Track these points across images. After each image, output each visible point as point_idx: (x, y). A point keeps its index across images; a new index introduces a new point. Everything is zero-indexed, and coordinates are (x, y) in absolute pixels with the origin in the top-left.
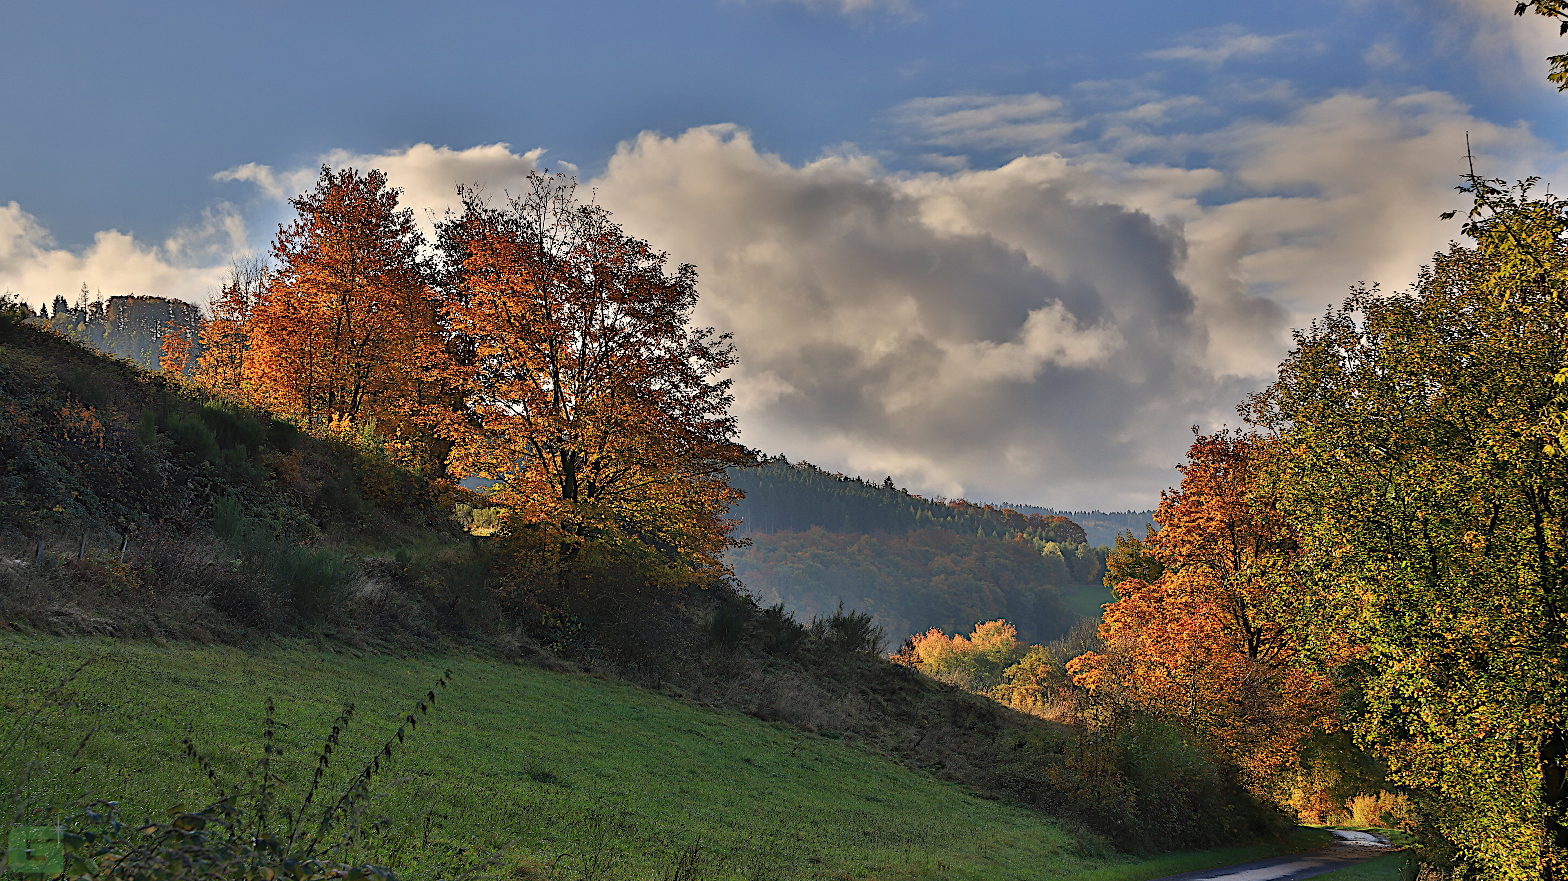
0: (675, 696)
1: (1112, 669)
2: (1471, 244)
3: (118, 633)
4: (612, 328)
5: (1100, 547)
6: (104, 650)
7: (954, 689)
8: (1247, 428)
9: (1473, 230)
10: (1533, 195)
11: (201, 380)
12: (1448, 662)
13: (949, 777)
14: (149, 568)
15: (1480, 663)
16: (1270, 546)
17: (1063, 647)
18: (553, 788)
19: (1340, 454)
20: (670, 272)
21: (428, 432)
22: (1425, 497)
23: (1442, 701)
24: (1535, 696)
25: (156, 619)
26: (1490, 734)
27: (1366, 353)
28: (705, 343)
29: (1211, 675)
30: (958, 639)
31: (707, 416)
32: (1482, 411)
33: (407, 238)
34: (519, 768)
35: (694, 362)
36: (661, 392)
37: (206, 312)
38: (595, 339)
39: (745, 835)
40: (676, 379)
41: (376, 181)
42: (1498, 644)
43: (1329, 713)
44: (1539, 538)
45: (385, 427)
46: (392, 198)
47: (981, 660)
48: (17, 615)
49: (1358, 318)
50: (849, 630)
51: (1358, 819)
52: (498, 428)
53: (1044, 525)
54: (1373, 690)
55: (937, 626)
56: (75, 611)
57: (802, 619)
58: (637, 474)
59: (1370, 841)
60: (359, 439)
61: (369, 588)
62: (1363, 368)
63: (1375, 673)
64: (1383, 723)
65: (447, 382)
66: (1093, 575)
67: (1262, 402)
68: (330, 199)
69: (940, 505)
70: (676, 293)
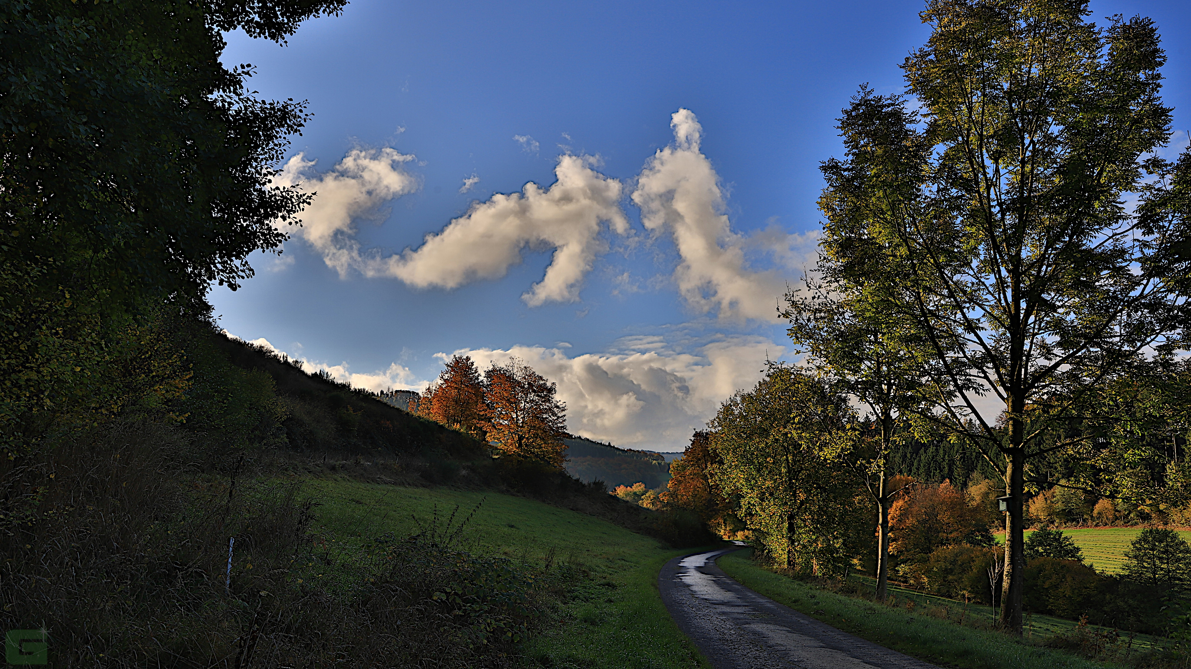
1: (671, 496)
2: (768, 379)
3: (395, 484)
4: (533, 400)
5: (668, 462)
6: (392, 488)
7: (627, 502)
8: (709, 429)
9: (769, 376)
10: (783, 366)
11: (419, 413)
12: (763, 494)
13: (626, 527)
14: (404, 465)
15: (771, 494)
16: (716, 462)
17: (658, 490)
18: (514, 529)
19: (734, 437)
20: (549, 384)
21: (481, 429)
22: (757, 448)
23: (762, 505)
24: (786, 503)
25: (405, 480)
26: (774, 514)
27: (741, 409)
28: (558, 404)
29: (699, 498)
30: (629, 488)
31: (559, 425)
32: (772, 425)
33: (477, 374)
34: (505, 524)
35: (555, 410)
36: (546, 418)
37: (421, 394)
38: (528, 403)
39: (568, 543)
40: (550, 414)
41: (468, 359)
42: (777, 488)
43: (730, 508)
44: (787, 459)
45: (469, 427)
46: (472, 364)
47: (635, 494)
48: (368, 478)
49: (739, 399)
50: (598, 485)
51: (739, 538)
52: (500, 428)
53: (653, 456)
54: (743, 502)
55: (623, 484)
56: (384, 477)
57: (585, 482)
58: (539, 441)
59: (742, 544)
60: (462, 430)
61: (464, 472)
62: (740, 413)
63: (744, 497)
64: (746, 511)
65: (486, 415)
66: (666, 471)
67: (713, 422)
68: (455, 364)
69: (624, 450)
70: (551, 390)
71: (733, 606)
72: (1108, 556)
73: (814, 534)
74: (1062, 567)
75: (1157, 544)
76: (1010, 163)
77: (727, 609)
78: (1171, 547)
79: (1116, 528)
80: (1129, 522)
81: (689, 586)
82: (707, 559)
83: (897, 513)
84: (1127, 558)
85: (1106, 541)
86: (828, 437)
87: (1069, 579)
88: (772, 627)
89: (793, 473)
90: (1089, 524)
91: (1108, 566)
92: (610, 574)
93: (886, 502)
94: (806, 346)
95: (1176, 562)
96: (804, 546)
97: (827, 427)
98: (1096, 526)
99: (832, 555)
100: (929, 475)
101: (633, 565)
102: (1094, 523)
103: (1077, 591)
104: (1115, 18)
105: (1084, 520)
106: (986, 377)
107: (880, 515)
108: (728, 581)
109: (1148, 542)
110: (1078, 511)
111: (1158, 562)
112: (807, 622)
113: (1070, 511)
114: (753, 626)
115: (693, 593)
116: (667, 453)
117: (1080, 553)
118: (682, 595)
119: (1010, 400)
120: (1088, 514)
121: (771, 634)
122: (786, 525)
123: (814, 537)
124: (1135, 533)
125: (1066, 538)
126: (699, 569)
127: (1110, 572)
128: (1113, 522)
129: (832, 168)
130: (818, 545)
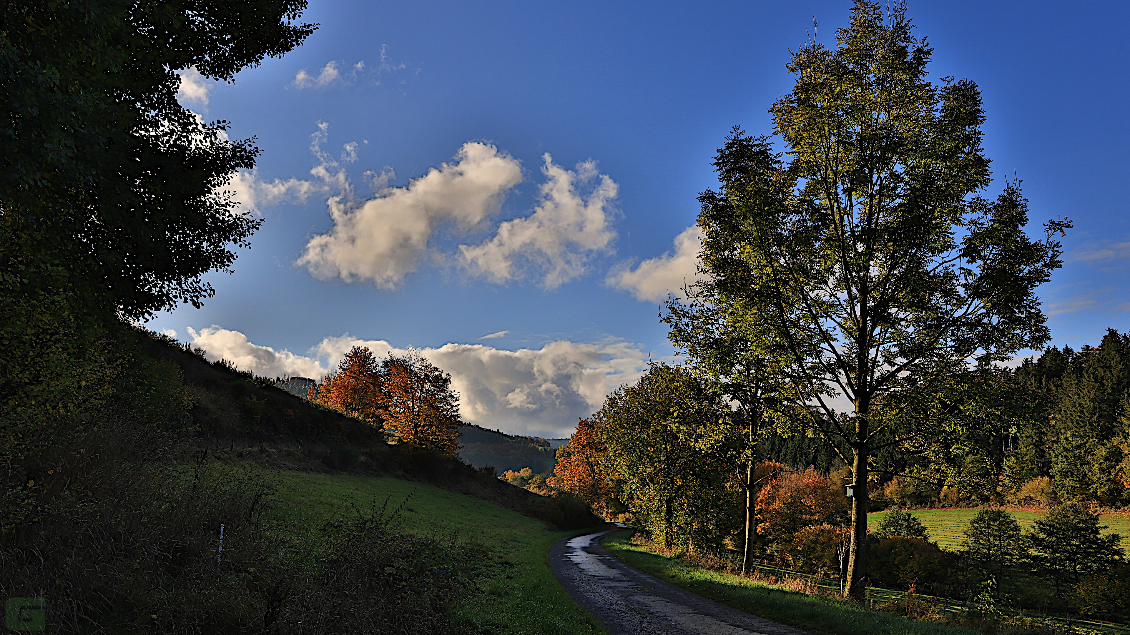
0: (443, 488)
1: (558, 481)
2: (650, 376)
3: (298, 470)
4: (428, 390)
5: (554, 448)
6: (295, 474)
7: (516, 487)
8: (595, 420)
9: (651, 374)
10: (664, 366)
11: (319, 402)
12: (644, 480)
13: (515, 510)
14: (306, 452)
15: (651, 480)
17: (545, 475)
19: (618, 427)
20: (444, 376)
21: (378, 417)
22: (640, 437)
23: (642, 490)
24: (665, 489)
25: (308, 466)
26: (654, 498)
27: (624, 401)
28: (453, 394)
29: (584, 483)
30: (516, 473)
31: (453, 413)
32: (653, 417)
33: (374, 365)
35: (450, 399)
36: (441, 407)
38: (424, 393)
40: (445, 403)
41: (366, 349)
42: (656, 475)
43: (613, 492)
44: (666, 448)
45: (367, 415)
46: (371, 354)
47: (522, 478)
48: (273, 465)
49: (623, 393)
50: (490, 470)
51: (620, 520)
52: (397, 416)
53: (539, 442)
54: (625, 487)
55: (511, 469)
56: (288, 464)
57: (477, 468)
58: (434, 429)
59: (623, 526)
60: (360, 418)
61: (363, 458)
62: (623, 405)
63: (626, 483)
64: (628, 496)
65: (384, 404)
66: (552, 456)
67: (598, 413)
68: (354, 354)
69: (512, 437)
70: (446, 381)
71: (618, 581)
72: (952, 534)
73: (690, 516)
74: (911, 545)
75: (991, 523)
76: (862, 195)
77: (613, 584)
78: (1003, 525)
79: (960, 509)
80: (970, 503)
81: (577, 564)
82: (591, 540)
83: (766, 496)
84: (966, 536)
85: (951, 521)
86: (703, 430)
87: (916, 556)
88: (652, 598)
89: (671, 461)
90: (937, 505)
91: (951, 543)
92: (506, 554)
93: (754, 488)
94: (685, 348)
95: (1007, 538)
96: (681, 528)
97: (702, 422)
98: (943, 507)
99: (706, 536)
100: (795, 461)
101: (525, 545)
102: (941, 505)
103: (923, 566)
104: (948, 79)
105: (933, 502)
106: (838, 381)
107: (748, 499)
108: (612, 560)
109: (984, 522)
110: (927, 494)
111: (992, 539)
112: (682, 594)
113: (920, 494)
114: (637, 598)
115: (582, 570)
116: (553, 439)
117: (926, 531)
118: (572, 573)
119: (857, 402)
120: (935, 497)
121: (652, 604)
122: (665, 508)
123: (689, 519)
124: (973, 513)
125: (914, 518)
126: (584, 549)
127: (952, 549)
128: (957, 504)
129: (709, 198)
130: (693, 526)
